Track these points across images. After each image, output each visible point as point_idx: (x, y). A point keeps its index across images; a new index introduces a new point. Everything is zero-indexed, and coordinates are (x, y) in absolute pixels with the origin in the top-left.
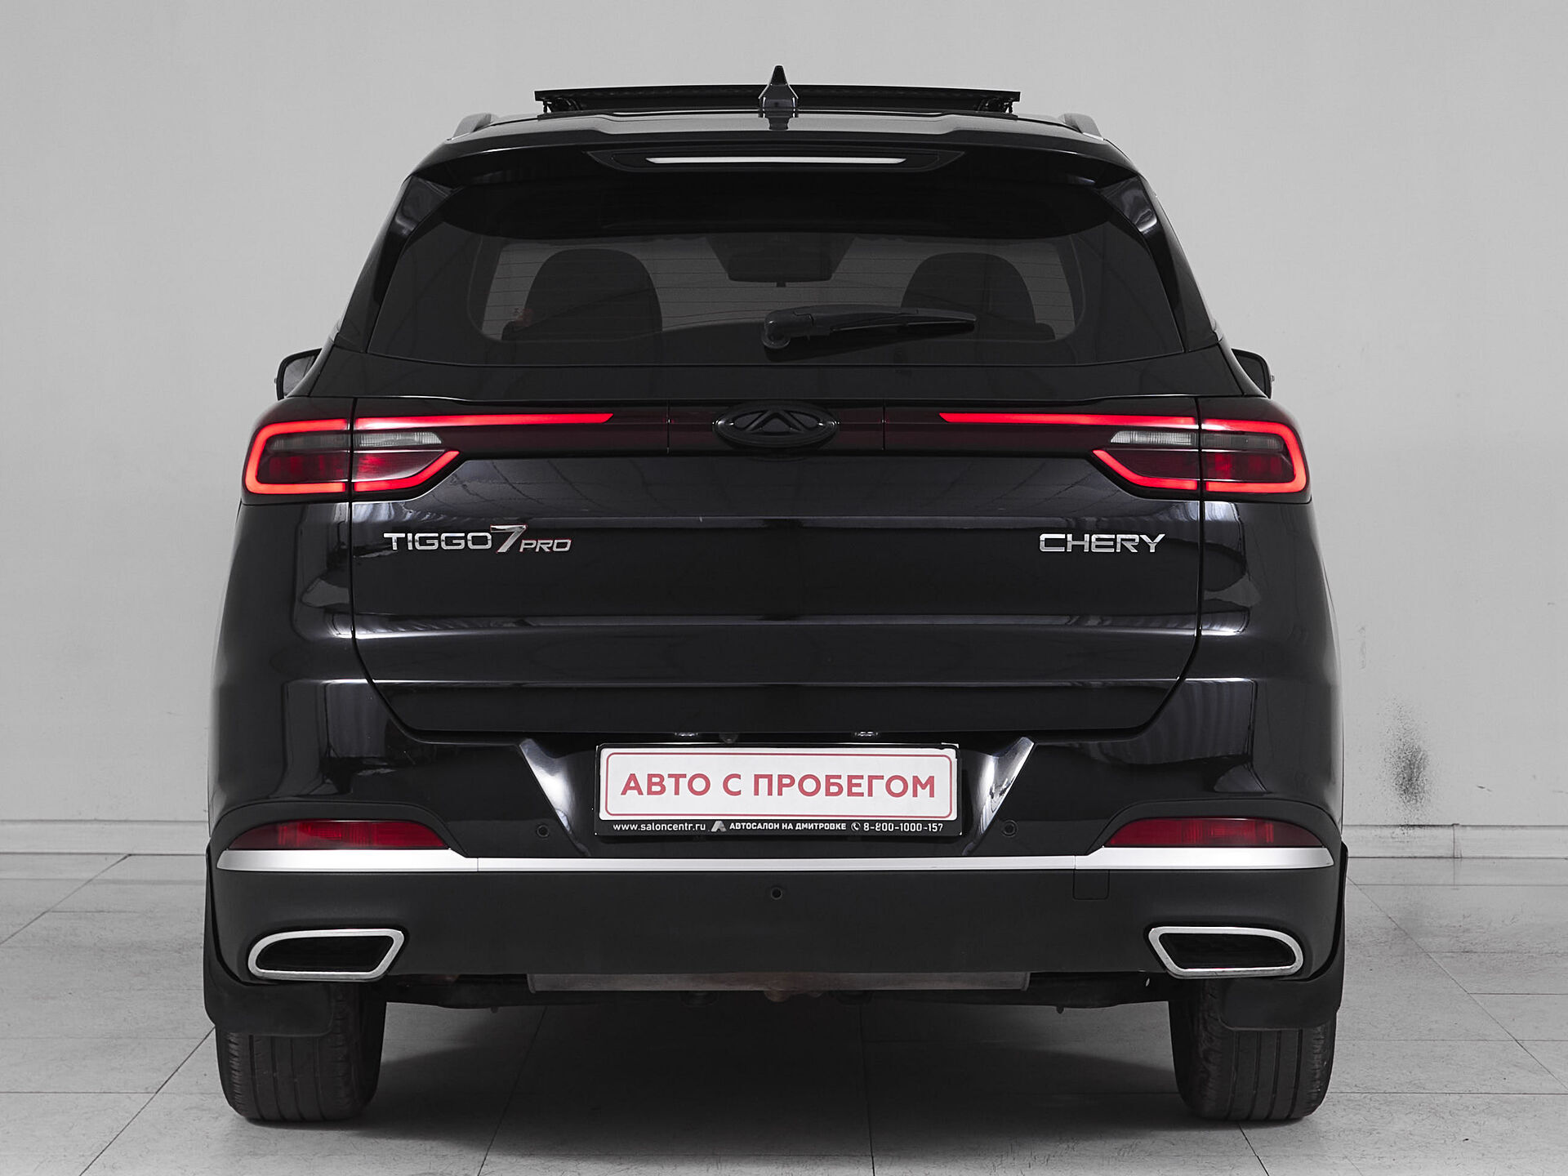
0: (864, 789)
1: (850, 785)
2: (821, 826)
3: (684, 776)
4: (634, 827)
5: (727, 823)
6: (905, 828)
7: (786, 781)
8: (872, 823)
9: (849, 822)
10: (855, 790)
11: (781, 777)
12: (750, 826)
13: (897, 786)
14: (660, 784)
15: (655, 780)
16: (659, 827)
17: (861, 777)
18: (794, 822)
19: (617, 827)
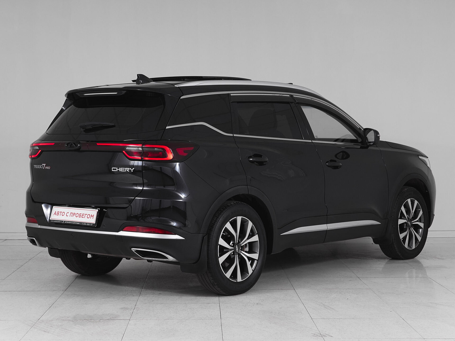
0: (84, 217)
1: (83, 215)
2: (76, 223)
3: (62, 212)
4: (53, 221)
5: (65, 221)
6: (87, 224)
7: (74, 214)
8: (83, 223)
9: (80, 223)
10: (83, 216)
11: (74, 213)
12: (67, 222)
13: (89, 216)
14: (59, 213)
15: (58, 213)
16: (56, 221)
17: (84, 214)
18: (73, 222)
19: (51, 221)
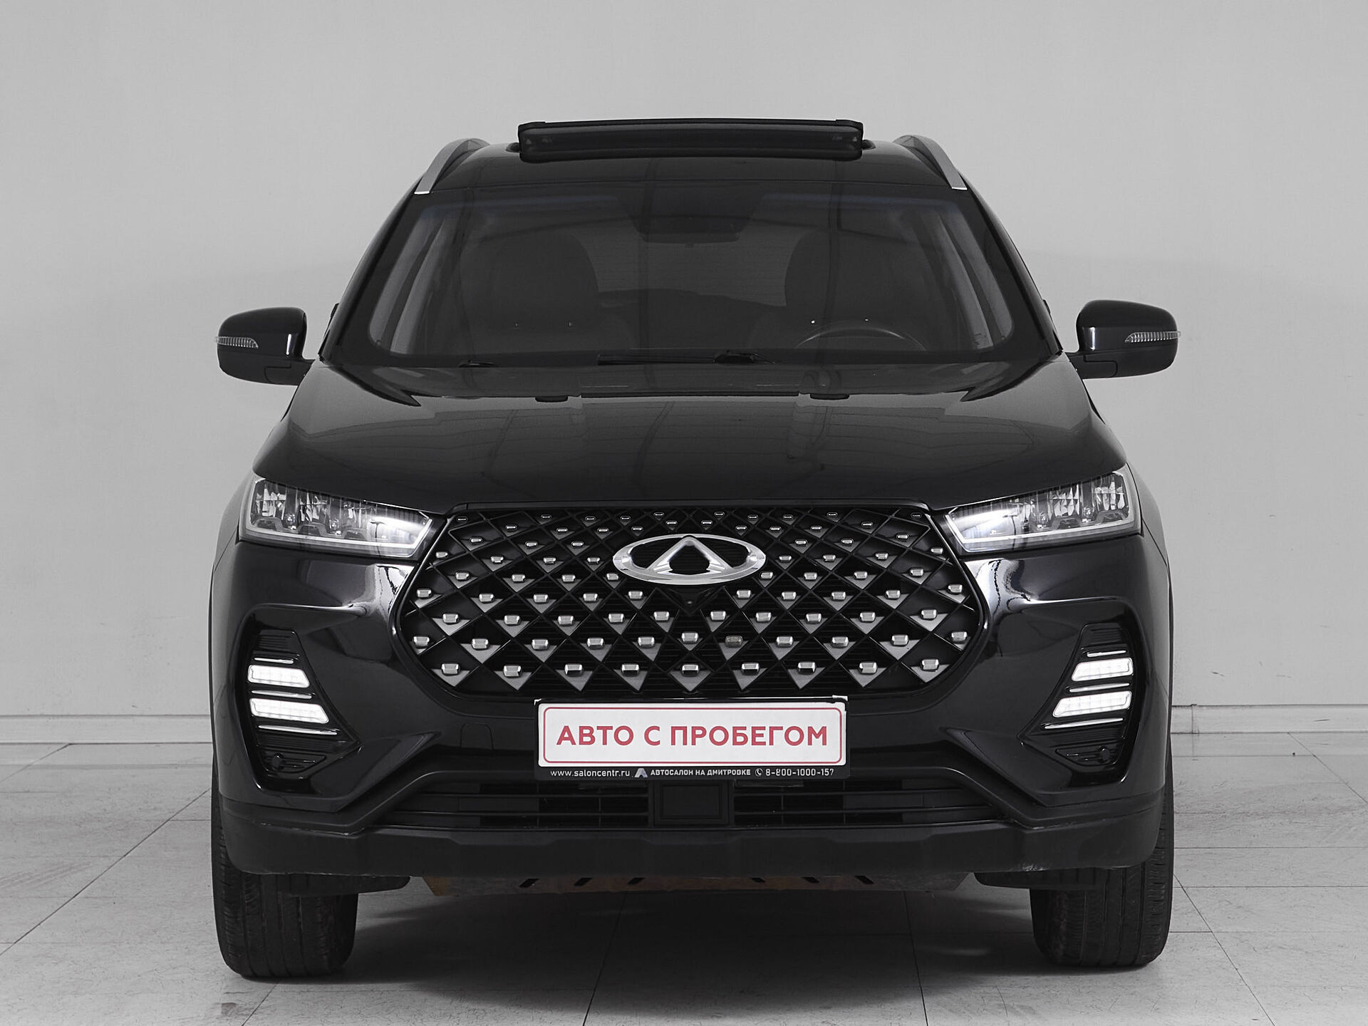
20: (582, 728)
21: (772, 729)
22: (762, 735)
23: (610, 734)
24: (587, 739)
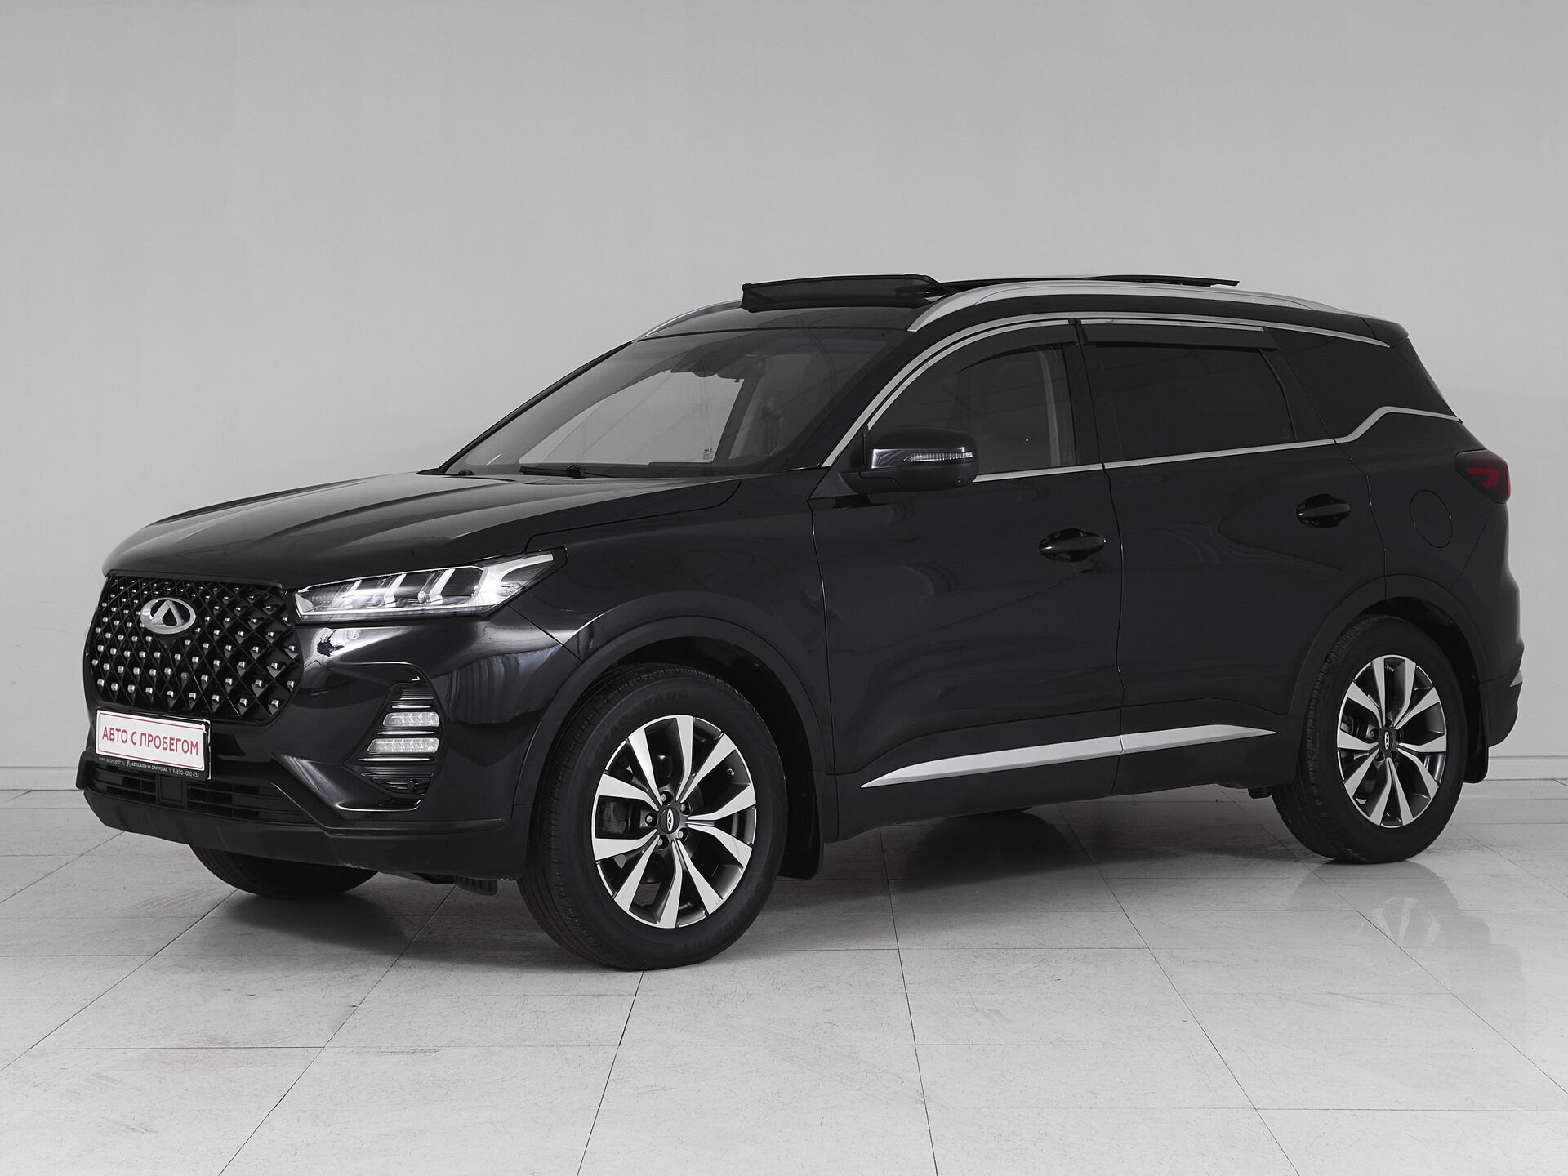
20: (111, 729)
21: (178, 740)
22: (173, 744)
23: (120, 733)
24: (112, 737)
